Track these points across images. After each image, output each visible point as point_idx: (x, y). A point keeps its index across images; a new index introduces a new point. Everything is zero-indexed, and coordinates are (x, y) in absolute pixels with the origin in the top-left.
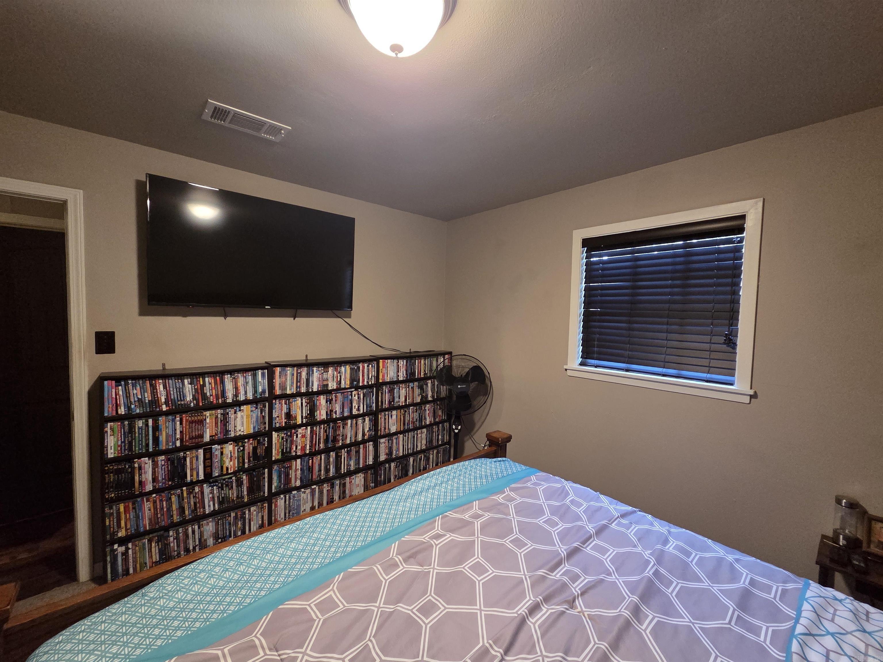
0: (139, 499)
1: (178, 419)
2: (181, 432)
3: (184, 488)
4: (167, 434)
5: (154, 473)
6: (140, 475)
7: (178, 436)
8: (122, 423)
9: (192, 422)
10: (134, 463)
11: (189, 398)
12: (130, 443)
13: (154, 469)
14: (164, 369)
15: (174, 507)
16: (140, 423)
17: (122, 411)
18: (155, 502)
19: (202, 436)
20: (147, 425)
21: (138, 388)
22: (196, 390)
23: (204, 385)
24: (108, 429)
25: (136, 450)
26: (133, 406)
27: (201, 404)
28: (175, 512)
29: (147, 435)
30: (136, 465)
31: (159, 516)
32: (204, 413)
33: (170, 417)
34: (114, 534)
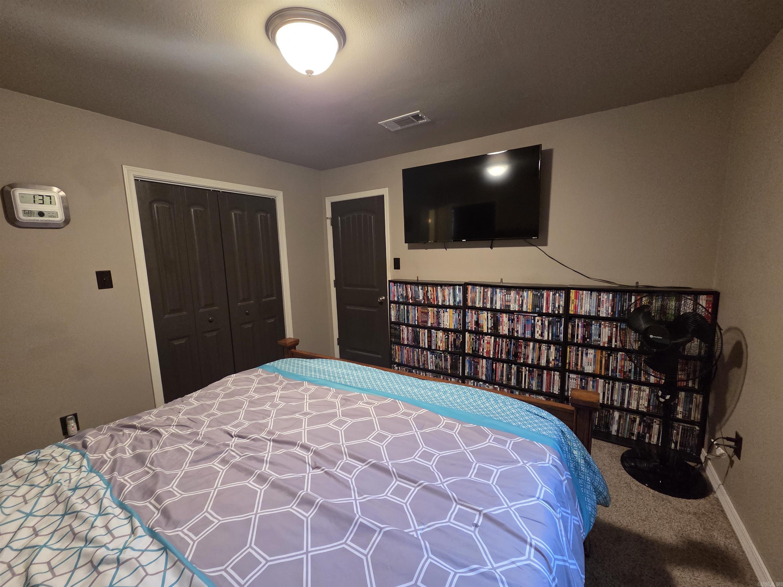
0: (402, 346)
1: (416, 309)
2: (418, 317)
3: (420, 350)
4: (412, 316)
5: (407, 335)
6: (403, 334)
7: (416, 319)
8: (396, 305)
9: (422, 312)
10: (401, 327)
11: (421, 298)
12: (399, 316)
13: (407, 333)
14: (418, 280)
15: (416, 358)
16: (402, 307)
17: (396, 299)
18: (408, 351)
19: (427, 322)
20: (404, 309)
21: (401, 288)
22: (424, 293)
23: (427, 291)
24: (391, 307)
25: (401, 320)
26: (399, 297)
27: (426, 303)
28: (416, 361)
29: (404, 314)
30: (401, 329)
31: (410, 359)
32: (428, 308)
33: (413, 307)
34: (395, 359)
